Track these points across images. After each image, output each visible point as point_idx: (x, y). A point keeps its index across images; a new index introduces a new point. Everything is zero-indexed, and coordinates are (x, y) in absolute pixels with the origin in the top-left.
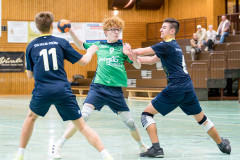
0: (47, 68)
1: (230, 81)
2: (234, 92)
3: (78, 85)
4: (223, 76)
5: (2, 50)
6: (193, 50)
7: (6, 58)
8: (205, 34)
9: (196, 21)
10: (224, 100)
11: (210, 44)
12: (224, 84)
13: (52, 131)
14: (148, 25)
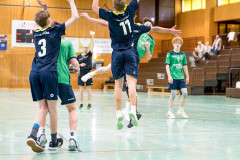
1: (220, 82)
2: (222, 89)
4: (215, 78)
8: (203, 48)
9: (197, 39)
11: (207, 56)
12: (215, 84)
14: (163, 41)
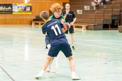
2: (115, 24)
3: (38, 20)
4: (110, 18)
5: (1, 3)
6: (95, 4)
7: (3, 7)
10: (110, 29)
13: (26, 42)
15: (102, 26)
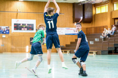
0: (50, 27)
4: (113, 46)
6: (103, 37)
8: (107, 31)
9: (104, 27)
11: (109, 35)
12: (113, 49)
14: (87, 28)
15: (107, 52)
